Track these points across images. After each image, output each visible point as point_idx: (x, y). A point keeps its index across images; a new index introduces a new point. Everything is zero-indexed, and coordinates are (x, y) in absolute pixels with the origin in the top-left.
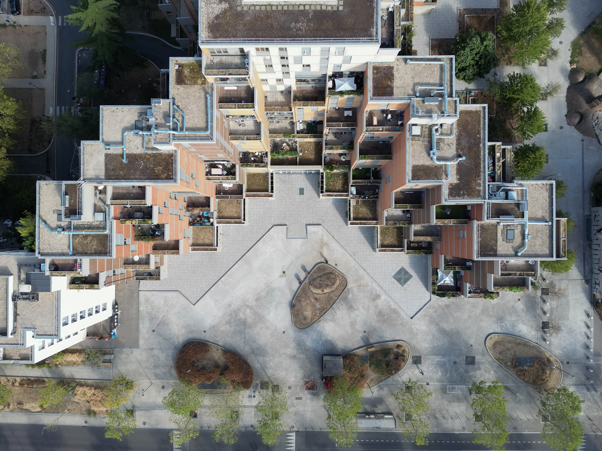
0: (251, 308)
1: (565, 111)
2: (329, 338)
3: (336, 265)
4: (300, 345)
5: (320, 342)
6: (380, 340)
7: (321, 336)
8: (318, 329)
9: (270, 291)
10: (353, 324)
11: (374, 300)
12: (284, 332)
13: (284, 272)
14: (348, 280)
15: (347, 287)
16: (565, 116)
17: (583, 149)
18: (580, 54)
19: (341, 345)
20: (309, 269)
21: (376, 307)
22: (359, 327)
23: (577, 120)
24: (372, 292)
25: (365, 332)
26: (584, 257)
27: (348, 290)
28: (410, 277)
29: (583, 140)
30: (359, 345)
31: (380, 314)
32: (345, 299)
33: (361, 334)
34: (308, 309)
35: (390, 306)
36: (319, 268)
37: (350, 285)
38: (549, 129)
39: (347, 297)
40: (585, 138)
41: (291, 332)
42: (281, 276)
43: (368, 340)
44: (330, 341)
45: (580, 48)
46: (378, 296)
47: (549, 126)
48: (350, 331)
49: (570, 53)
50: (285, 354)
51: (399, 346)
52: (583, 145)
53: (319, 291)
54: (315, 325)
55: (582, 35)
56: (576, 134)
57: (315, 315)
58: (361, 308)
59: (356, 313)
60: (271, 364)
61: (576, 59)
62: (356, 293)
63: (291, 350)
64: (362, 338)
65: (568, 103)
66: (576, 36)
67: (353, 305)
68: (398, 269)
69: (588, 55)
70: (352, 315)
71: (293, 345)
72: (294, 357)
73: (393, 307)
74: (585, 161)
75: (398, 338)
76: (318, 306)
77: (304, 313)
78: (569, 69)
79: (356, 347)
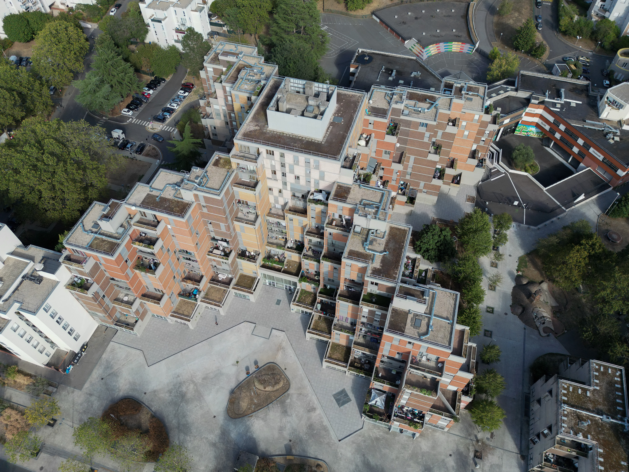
0: (195, 385)
1: (510, 302)
2: (254, 436)
3: (285, 369)
4: (224, 434)
5: (244, 438)
6: (303, 454)
7: (247, 431)
8: (248, 423)
9: (218, 375)
10: (281, 429)
11: (309, 411)
12: (215, 417)
13: (237, 362)
14: (291, 386)
15: (288, 392)
16: (511, 306)
17: (525, 336)
18: (526, 266)
19: (262, 446)
20: (260, 365)
21: (309, 419)
22: (286, 434)
23: (520, 311)
24: (309, 403)
25: (290, 441)
26: (521, 431)
27: (289, 395)
28: (349, 400)
29: (525, 329)
30: (280, 453)
31: (311, 427)
32: (283, 403)
33: (286, 442)
34: (245, 400)
35: (322, 422)
36: (269, 367)
37: (291, 391)
38: (495, 312)
39: (285, 401)
40: (527, 327)
41: (221, 419)
42: (233, 365)
43: (291, 450)
44: (254, 439)
45: (526, 262)
46: (313, 409)
47: (495, 309)
48: (276, 435)
49: (517, 264)
50: (207, 438)
51: (318, 466)
52: (525, 333)
53: (261, 387)
54: (246, 418)
55: (528, 254)
56: (519, 322)
57: (249, 409)
58: (294, 415)
59: (289, 419)
60: (189, 445)
61: (522, 269)
62: (294, 400)
63: (213, 437)
64: (286, 446)
65: (513, 297)
66: (523, 254)
67: (288, 410)
68: (340, 389)
69: (532, 269)
70: (284, 420)
71: (218, 432)
72: (214, 445)
73: (324, 424)
74: (526, 345)
75: (320, 457)
76: (256, 401)
77: (241, 402)
78: (516, 274)
79: (277, 453)
